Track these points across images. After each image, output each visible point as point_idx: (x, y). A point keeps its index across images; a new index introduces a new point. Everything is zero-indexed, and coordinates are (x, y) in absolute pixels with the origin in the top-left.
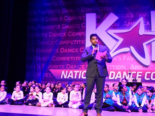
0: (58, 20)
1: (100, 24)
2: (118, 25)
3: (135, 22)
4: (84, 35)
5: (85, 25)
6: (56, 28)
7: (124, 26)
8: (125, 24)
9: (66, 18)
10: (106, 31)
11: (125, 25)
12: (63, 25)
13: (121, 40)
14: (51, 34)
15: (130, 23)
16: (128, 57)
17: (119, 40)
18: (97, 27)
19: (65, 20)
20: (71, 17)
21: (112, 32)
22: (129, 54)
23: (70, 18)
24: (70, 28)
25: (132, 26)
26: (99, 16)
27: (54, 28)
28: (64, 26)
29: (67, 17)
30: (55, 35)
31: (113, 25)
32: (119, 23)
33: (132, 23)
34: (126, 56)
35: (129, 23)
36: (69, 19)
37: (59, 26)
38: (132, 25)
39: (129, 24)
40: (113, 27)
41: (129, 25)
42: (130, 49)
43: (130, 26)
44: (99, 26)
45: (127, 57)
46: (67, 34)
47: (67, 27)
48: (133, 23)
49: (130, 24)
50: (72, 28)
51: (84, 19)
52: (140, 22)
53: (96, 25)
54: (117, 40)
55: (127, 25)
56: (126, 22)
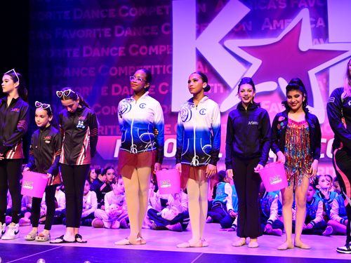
0: (105, 17)
1: (206, 26)
2: (250, 29)
4: (168, 53)
5: (170, 28)
6: (100, 36)
7: (263, 29)
8: (267, 24)
9: (124, 11)
10: (222, 42)
11: (267, 27)
12: (116, 27)
13: (256, 63)
14: (88, 52)
15: (278, 22)
16: (274, 105)
17: (251, 64)
18: (199, 32)
19: (123, 16)
20: (136, 9)
21: (235, 44)
22: (276, 96)
23: (133, 12)
24: (134, 34)
25: (282, 30)
26: (204, 5)
27: (95, 36)
28: (120, 31)
29: (127, 8)
30: (96, 53)
31: (237, 26)
32: (250, 22)
33: (282, 21)
34: (268, 102)
35: (275, 22)
36: (132, 13)
37: (107, 31)
38: (282, 28)
39: (274, 26)
40: (238, 32)
41: (275, 28)
42: (278, 85)
43: (279, 30)
44: (204, 29)
45: (270, 105)
46: (126, 51)
47: (126, 33)
48: (286, 21)
49: (278, 26)
50: (140, 35)
51: (167, 13)
52: (301, 20)
53: (197, 27)
54: (247, 64)
55: (271, 28)
56: (267, 19)
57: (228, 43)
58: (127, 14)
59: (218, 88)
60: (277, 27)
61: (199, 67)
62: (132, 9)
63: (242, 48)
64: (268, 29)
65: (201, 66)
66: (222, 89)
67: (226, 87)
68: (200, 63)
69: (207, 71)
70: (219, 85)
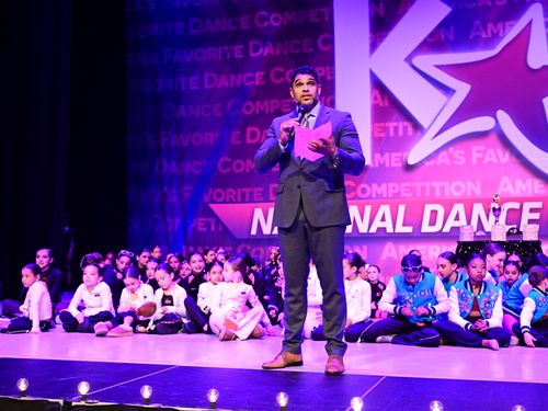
0: (234, 28)
1: (384, 36)
2: (452, 38)
3: (511, 23)
4: (328, 78)
5: (330, 42)
6: (228, 57)
7: (471, 37)
8: (478, 29)
9: (263, 19)
10: (409, 59)
11: (478, 33)
12: (252, 43)
13: (462, 89)
14: (211, 80)
15: (495, 26)
16: (491, 151)
17: (454, 91)
18: (374, 46)
19: (259, 25)
20: (278, 15)
21: (428, 62)
22: (493, 138)
23: (276, 20)
24: (278, 52)
26: (381, 5)
27: (220, 58)
28: (256, 49)
29: (266, 14)
30: (224, 82)
31: (431, 35)
32: (452, 28)
33: (500, 25)
34: (482, 148)
35: (490, 26)
36: (274, 21)
37: (238, 49)
38: (501, 34)
39: (489, 32)
40: (433, 44)
41: (490, 35)
42: (497, 121)
43: (496, 38)
44: (381, 41)
45: (484, 152)
46: (266, 77)
47: (265, 51)
48: (507, 23)
49: (495, 31)
50: (285, 52)
51: (327, 19)
52: (530, 22)
53: (371, 38)
54: (447, 91)
55: (484, 36)
56: (478, 22)
57: (419, 61)
58: (266, 23)
59: (405, 128)
60: (493, 34)
61: (375, 98)
62: (273, 15)
63: (440, 67)
64: (480, 36)
65: (379, 96)
66: (410, 130)
67: (417, 127)
68: (376, 92)
69: (387, 104)
70: (406, 124)
